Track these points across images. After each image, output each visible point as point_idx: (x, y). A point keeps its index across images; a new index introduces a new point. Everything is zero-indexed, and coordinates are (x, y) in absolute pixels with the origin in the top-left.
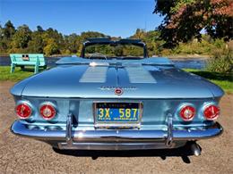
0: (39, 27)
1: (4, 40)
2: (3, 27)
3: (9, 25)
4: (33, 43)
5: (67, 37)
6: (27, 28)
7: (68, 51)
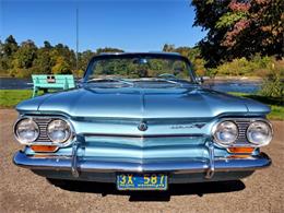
0: (46, 43)
1: (4, 58)
2: (3, 42)
3: (11, 40)
4: (39, 62)
5: (80, 54)
6: (32, 44)
7: (81, 71)
